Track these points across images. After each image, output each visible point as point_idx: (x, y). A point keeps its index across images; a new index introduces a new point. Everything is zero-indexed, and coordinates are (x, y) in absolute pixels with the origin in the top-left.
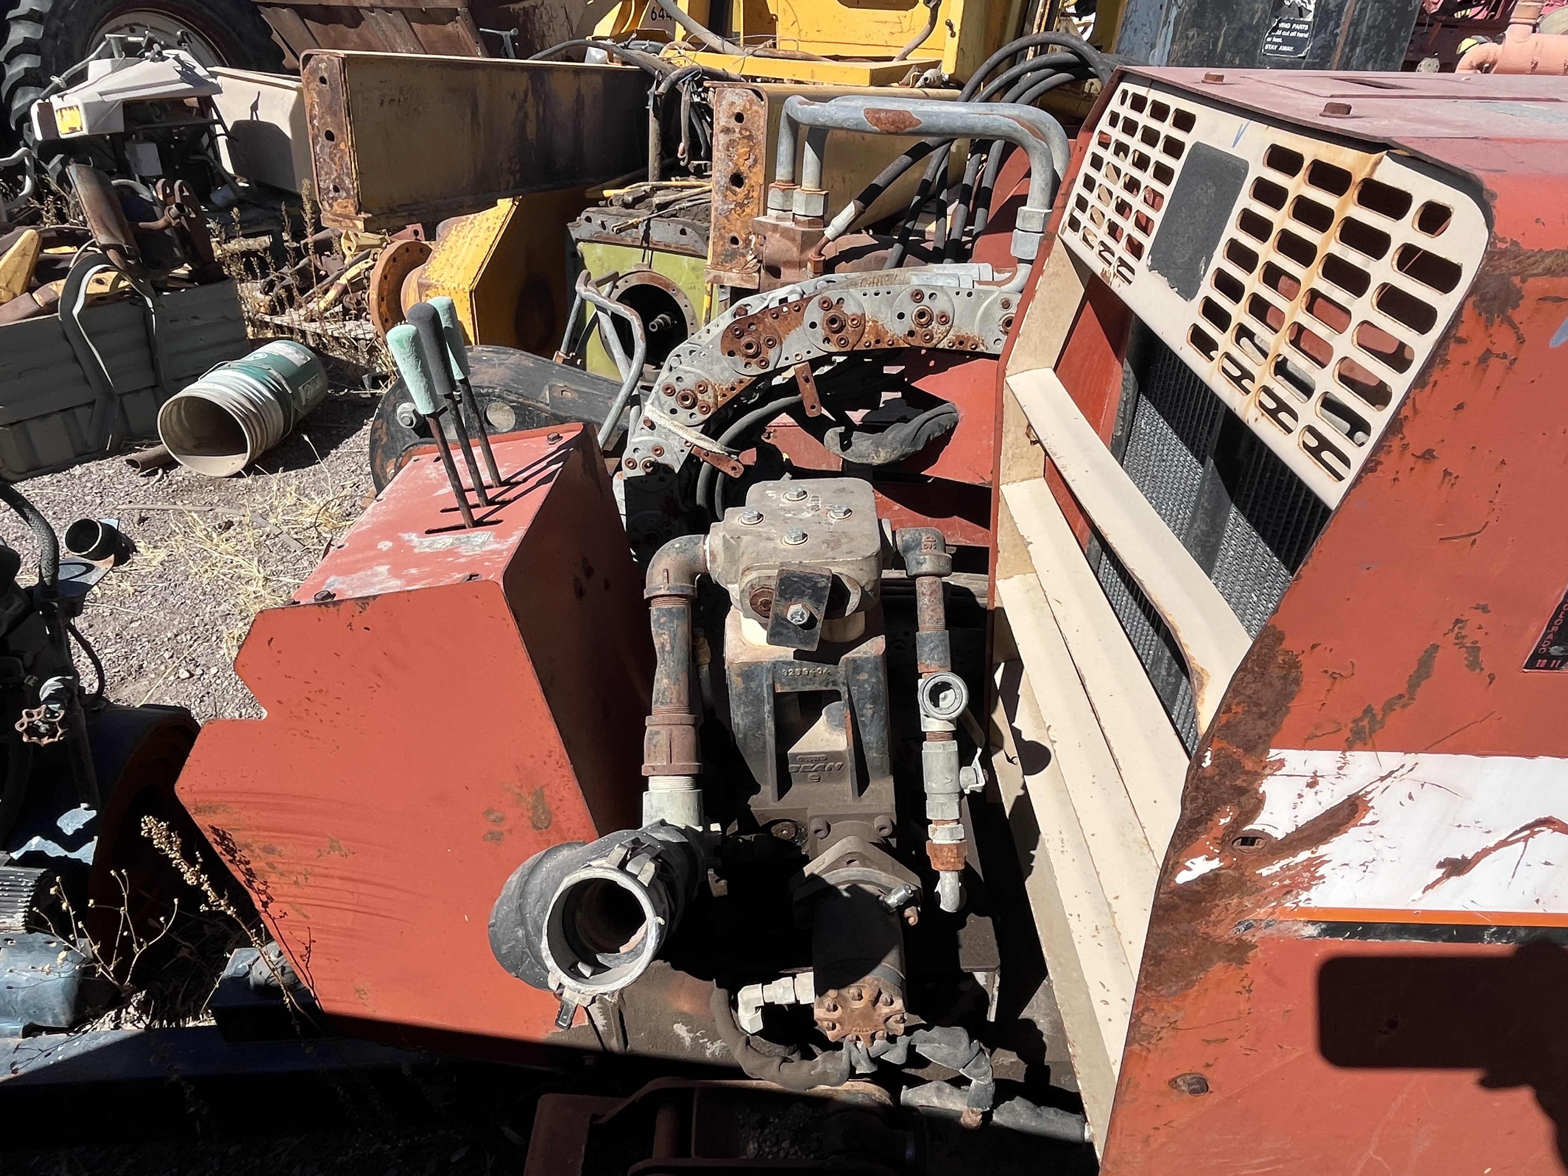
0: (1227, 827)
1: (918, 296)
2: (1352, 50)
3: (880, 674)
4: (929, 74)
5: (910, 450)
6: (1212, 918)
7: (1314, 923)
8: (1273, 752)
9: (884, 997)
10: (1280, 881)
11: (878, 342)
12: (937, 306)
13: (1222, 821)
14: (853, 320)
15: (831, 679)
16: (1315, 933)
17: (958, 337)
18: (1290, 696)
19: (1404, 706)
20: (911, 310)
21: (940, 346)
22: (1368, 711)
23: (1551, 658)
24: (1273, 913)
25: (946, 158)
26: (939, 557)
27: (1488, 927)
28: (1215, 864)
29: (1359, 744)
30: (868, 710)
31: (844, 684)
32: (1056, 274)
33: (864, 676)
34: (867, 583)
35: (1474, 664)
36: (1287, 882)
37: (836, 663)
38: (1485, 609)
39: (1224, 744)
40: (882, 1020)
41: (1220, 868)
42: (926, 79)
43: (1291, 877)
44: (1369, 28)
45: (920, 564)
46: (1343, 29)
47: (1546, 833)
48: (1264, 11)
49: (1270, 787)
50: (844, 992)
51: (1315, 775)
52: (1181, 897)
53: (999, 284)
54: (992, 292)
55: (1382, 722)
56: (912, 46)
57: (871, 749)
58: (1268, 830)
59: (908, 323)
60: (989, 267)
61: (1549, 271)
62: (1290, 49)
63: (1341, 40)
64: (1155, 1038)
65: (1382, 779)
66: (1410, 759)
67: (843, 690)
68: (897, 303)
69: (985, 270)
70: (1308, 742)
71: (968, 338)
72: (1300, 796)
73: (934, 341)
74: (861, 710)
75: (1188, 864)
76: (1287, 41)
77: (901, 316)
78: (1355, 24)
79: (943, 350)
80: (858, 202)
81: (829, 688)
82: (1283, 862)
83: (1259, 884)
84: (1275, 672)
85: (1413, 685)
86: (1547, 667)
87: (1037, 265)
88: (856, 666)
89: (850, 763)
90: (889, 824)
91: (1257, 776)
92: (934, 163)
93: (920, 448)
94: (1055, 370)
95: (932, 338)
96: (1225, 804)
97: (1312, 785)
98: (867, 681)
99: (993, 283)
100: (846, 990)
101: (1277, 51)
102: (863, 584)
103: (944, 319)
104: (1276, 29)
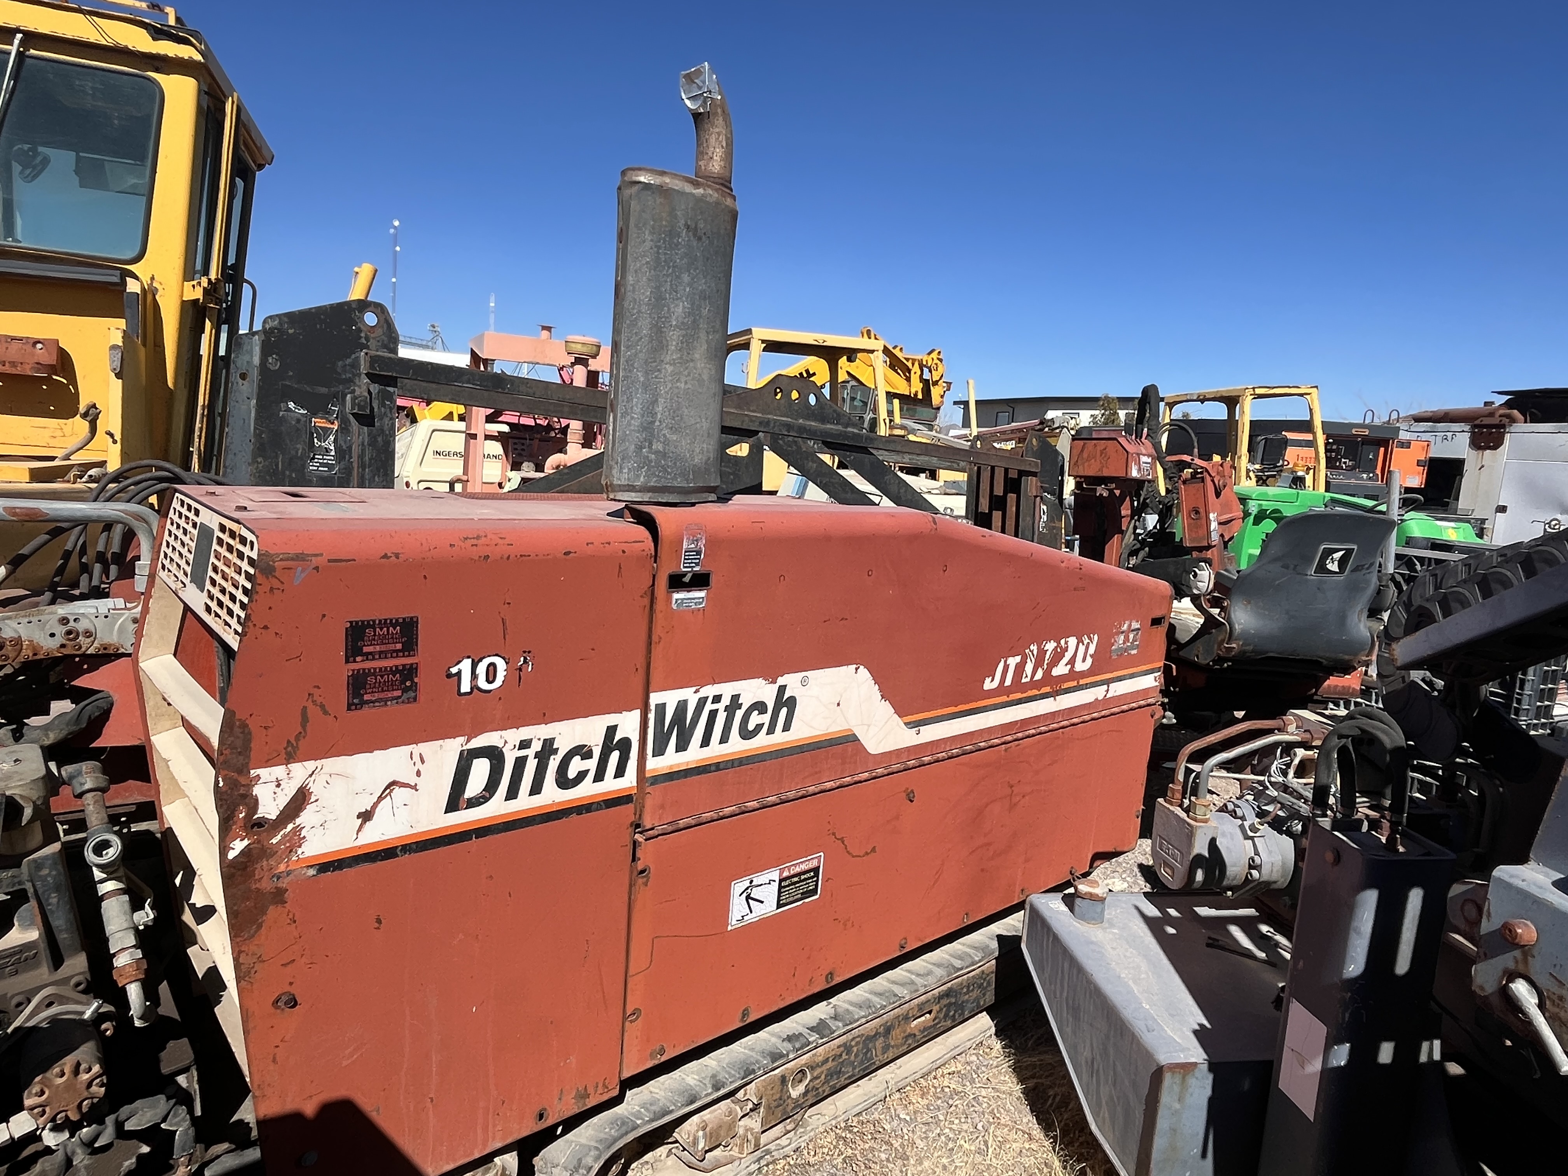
0: (244, 817)
1: (64, 621)
2: (364, 470)
3: (60, 867)
4: (93, 472)
5: (74, 728)
6: (257, 877)
7: (311, 866)
8: (252, 772)
9: (83, 1066)
10: (284, 845)
11: (35, 654)
12: (82, 626)
13: (241, 816)
14: (11, 641)
15: (16, 880)
16: (315, 873)
17: (101, 645)
18: (250, 741)
19: (304, 737)
20: (60, 630)
21: (89, 652)
22: (289, 742)
23: (356, 705)
24: (288, 866)
25: (83, 534)
26: (97, 777)
27: (397, 847)
28: (246, 842)
29: (291, 760)
30: (54, 899)
31: (28, 881)
32: (161, 597)
33: (45, 872)
34: (38, 798)
35: (326, 713)
36: (288, 845)
37: (19, 866)
38: (318, 687)
39: (226, 772)
40: (84, 1086)
41: (249, 844)
42: (90, 476)
43: (289, 841)
44: (370, 459)
45: (82, 784)
46: (355, 459)
47: (397, 790)
48: (303, 449)
49: (257, 790)
50: (48, 1074)
51: (278, 780)
52: (234, 867)
53: (130, 609)
54: (123, 614)
55: (297, 747)
56: (74, 448)
57: (61, 931)
58: (267, 816)
59: (59, 640)
60: (122, 600)
61: (281, 560)
62: (326, 469)
63: (355, 465)
64: (253, 971)
65: (311, 776)
66: (319, 763)
67: (28, 886)
68: (48, 627)
69: (120, 602)
70: (268, 763)
71: (110, 645)
72: (275, 793)
73: (83, 649)
74: (47, 900)
75: (231, 845)
76: (322, 465)
77: (52, 635)
78: (361, 457)
79: (91, 655)
80: (8, 566)
81: (15, 889)
82: (282, 833)
83: (275, 850)
84: (237, 730)
85: (304, 727)
86: (356, 709)
87: (147, 595)
88: (38, 865)
89: (43, 948)
90: (85, 981)
91: (250, 786)
92: (73, 538)
93: (84, 725)
94: (175, 655)
95: (80, 647)
96: (239, 805)
97: (278, 786)
98: (49, 875)
99: (126, 608)
100: (50, 1072)
101: (317, 470)
102: (34, 799)
103: (88, 634)
104: (314, 458)
